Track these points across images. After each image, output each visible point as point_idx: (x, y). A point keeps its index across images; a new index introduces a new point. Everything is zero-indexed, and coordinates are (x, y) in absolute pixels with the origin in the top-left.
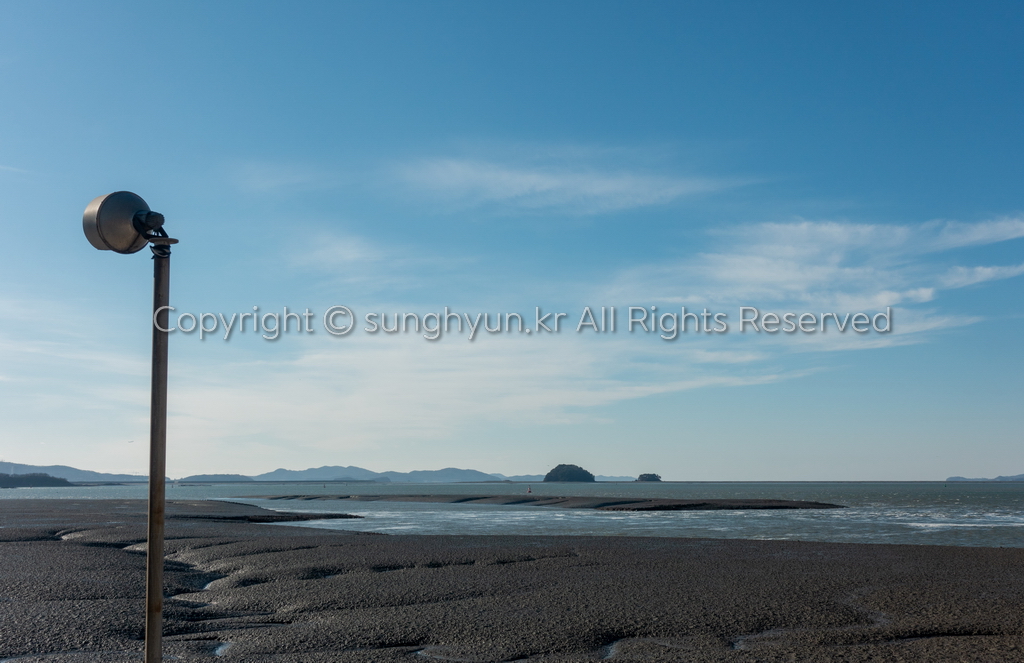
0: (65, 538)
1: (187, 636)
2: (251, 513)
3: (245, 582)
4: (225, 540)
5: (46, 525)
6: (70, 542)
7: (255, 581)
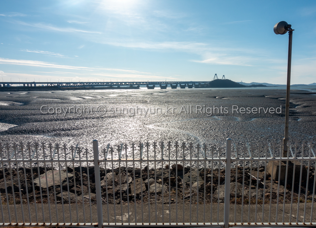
0: (266, 97)
1: (292, 117)
2: (307, 92)
3: (305, 107)
4: (300, 98)
5: (262, 94)
6: (267, 97)
7: (307, 107)
